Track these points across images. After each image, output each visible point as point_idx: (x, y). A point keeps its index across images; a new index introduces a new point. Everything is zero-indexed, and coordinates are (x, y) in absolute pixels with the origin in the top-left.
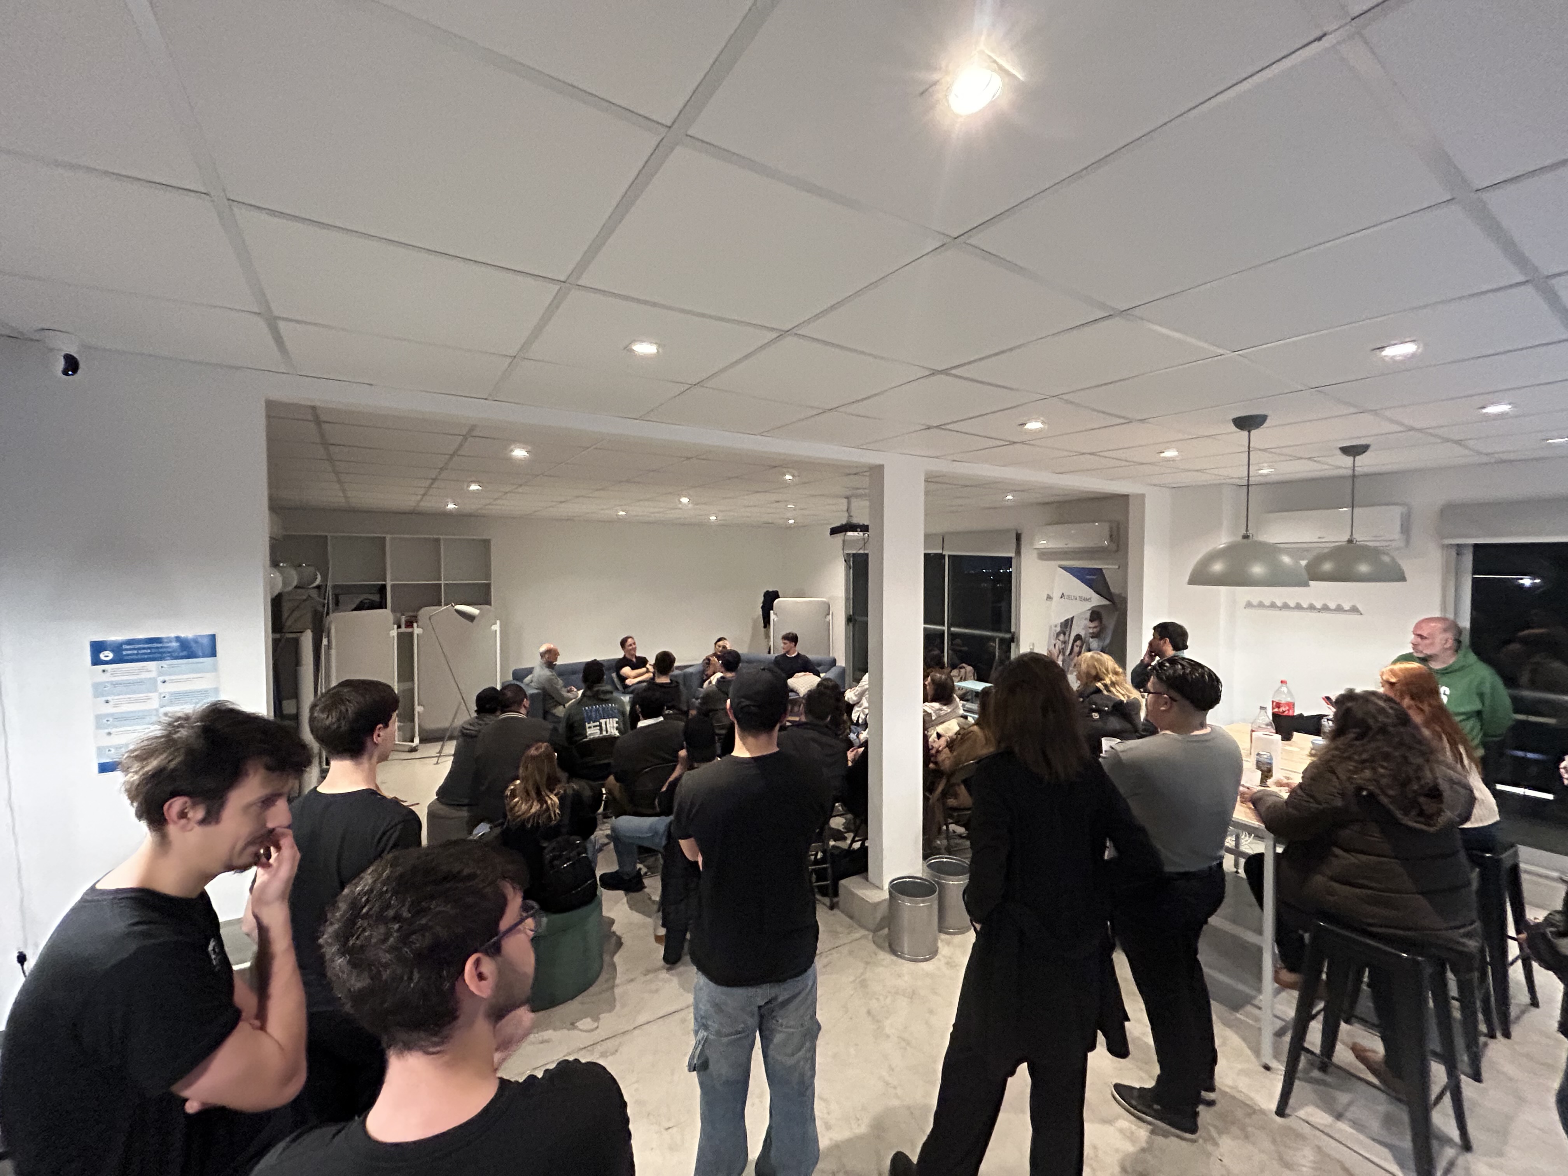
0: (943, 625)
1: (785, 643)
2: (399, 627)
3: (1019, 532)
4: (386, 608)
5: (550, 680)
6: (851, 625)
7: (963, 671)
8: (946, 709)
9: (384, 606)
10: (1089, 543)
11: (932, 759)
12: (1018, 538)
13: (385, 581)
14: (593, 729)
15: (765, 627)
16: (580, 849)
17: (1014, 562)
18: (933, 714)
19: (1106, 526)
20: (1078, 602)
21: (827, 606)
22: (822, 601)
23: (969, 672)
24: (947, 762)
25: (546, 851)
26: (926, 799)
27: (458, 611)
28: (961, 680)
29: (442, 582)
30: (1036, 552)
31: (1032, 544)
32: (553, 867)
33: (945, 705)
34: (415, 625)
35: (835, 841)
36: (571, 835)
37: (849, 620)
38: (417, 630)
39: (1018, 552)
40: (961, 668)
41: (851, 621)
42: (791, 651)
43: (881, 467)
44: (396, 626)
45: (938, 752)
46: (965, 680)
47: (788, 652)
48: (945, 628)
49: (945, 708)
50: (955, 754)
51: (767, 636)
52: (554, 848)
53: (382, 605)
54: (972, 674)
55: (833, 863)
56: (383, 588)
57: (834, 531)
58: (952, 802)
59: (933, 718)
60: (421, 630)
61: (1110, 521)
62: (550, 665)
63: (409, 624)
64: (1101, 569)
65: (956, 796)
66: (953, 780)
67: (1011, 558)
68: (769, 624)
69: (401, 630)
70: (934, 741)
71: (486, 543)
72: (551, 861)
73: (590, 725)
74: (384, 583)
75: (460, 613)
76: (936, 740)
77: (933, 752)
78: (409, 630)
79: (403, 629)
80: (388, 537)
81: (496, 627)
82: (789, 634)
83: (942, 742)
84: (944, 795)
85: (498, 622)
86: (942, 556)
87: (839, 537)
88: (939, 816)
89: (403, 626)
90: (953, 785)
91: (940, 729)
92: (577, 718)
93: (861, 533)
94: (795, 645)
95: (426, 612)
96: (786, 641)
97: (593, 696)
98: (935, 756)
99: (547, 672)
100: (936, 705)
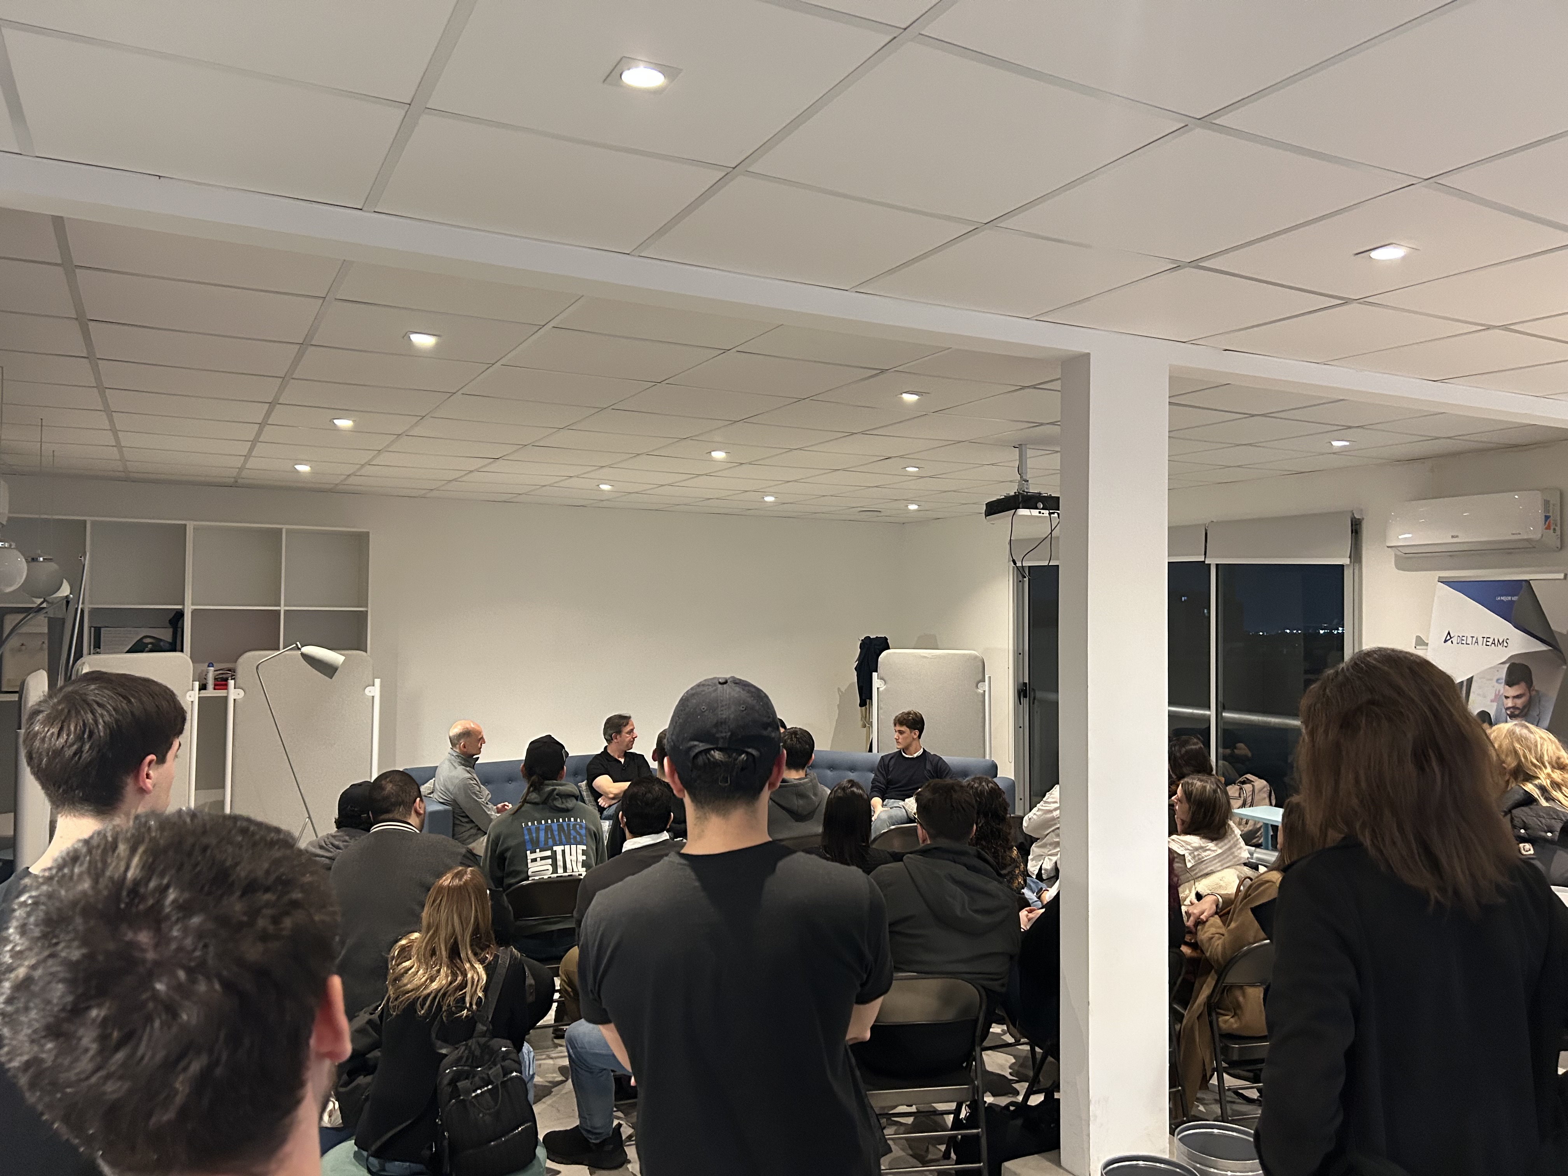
0: (1209, 708)
1: (901, 732)
2: (203, 687)
3: (1357, 517)
4: (182, 651)
5: (466, 788)
6: (1026, 702)
7: (1248, 787)
8: (1213, 849)
9: (179, 647)
10: (1503, 533)
11: (1188, 938)
12: (1356, 528)
13: (183, 604)
14: (539, 863)
15: (863, 704)
16: (507, 1063)
17: (1348, 575)
18: (1188, 857)
19: (1537, 499)
20: (1481, 647)
21: (980, 664)
22: (970, 655)
23: (1260, 790)
24: (1218, 943)
25: (445, 1061)
26: (1175, 1016)
27: (307, 657)
28: (1244, 805)
29: (282, 609)
30: (1392, 552)
31: (1384, 537)
32: (455, 1092)
33: (1212, 839)
34: (231, 683)
35: (994, 1096)
36: (494, 1036)
37: (1022, 692)
38: (234, 693)
39: (1356, 555)
40: (1244, 783)
41: (1025, 696)
42: (912, 749)
43: (1084, 359)
44: (197, 684)
45: (1199, 922)
46: (1251, 805)
47: (905, 750)
48: (1212, 713)
49: (1211, 845)
50: (1233, 925)
51: (867, 723)
52: (460, 1059)
53: (175, 646)
54: (1266, 795)
55: (990, 1131)
56: (180, 615)
57: (994, 508)
58: (1228, 1022)
59: (1189, 865)
60: (242, 693)
61: (1542, 490)
62: (468, 759)
63: (221, 683)
64: (1528, 582)
65: (1236, 1010)
66: (1231, 978)
67: (1342, 567)
68: (871, 698)
69: (204, 693)
70: (1192, 904)
71: (360, 542)
72: (453, 1082)
73: (533, 856)
74: (180, 607)
75: (310, 660)
76: (1195, 901)
77: (1190, 923)
78: (221, 693)
79: (210, 692)
80: (190, 526)
81: (374, 691)
82: (909, 713)
83: (1207, 907)
84: (1213, 1007)
85: (377, 682)
86: (1204, 567)
87: (1003, 519)
88: (1203, 1052)
89: (210, 685)
90: (1230, 988)
91: (1202, 886)
92: (511, 843)
93: (1046, 513)
94: (919, 737)
95: (249, 659)
96: (904, 728)
97: (545, 802)
98: (1193, 932)
99: (461, 773)
100: (1195, 840)
